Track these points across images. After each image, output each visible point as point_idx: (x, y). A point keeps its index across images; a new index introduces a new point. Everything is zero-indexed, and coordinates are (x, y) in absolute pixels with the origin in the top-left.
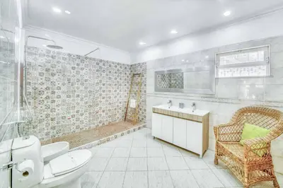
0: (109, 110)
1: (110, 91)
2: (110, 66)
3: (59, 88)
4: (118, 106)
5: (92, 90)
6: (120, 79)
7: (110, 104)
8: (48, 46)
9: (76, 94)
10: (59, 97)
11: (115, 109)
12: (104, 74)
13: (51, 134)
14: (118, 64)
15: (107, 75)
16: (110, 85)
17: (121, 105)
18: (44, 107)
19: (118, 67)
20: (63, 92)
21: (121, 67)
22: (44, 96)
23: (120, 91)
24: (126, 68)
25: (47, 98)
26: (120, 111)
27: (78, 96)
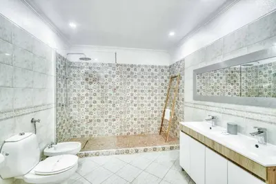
0: (142, 119)
1: (142, 98)
2: (142, 70)
3: (95, 95)
4: (152, 115)
5: (123, 96)
6: (156, 84)
7: (142, 112)
8: (81, 59)
9: (109, 99)
10: (95, 102)
11: (149, 119)
12: (135, 80)
13: (89, 133)
14: (153, 67)
15: (139, 80)
16: (142, 91)
17: (156, 115)
18: (85, 110)
19: (153, 70)
20: (99, 98)
21: (156, 70)
22: (84, 101)
23: (156, 98)
24: (162, 71)
25: (87, 102)
26: (155, 122)
27: (110, 102)
